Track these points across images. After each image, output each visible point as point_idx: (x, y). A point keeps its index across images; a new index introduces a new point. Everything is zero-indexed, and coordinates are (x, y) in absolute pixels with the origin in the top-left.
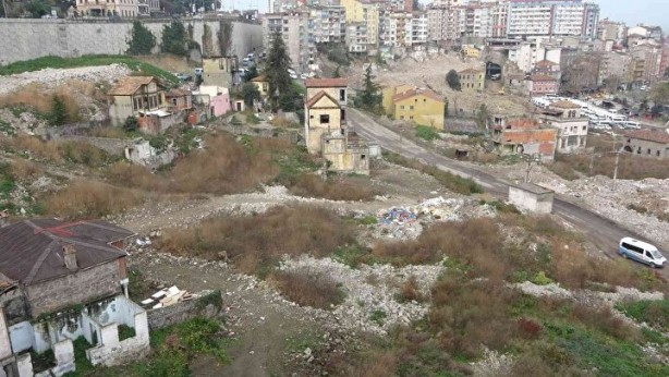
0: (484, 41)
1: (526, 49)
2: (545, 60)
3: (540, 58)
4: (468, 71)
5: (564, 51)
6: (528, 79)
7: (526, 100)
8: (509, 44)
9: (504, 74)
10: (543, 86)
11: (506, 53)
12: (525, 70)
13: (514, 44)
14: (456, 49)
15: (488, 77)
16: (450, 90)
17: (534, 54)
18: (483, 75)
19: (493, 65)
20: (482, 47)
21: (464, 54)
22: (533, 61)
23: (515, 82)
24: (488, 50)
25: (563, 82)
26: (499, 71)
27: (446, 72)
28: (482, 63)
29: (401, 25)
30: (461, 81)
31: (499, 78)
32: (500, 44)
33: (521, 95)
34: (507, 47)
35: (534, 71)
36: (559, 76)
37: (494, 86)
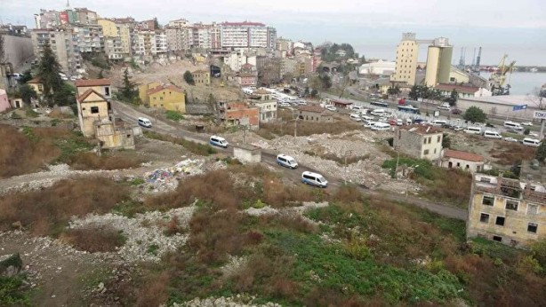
0: (207, 51)
1: (234, 56)
2: (247, 64)
3: (244, 62)
4: (199, 71)
5: (258, 57)
6: (238, 76)
7: (238, 90)
8: (223, 53)
9: (223, 73)
10: (247, 80)
11: (222, 59)
12: (235, 70)
13: (227, 53)
14: (188, 56)
15: (212, 76)
16: (187, 85)
17: (240, 59)
18: (209, 74)
19: (214, 67)
20: (206, 55)
21: (194, 60)
22: (240, 64)
23: (230, 78)
24: (210, 57)
25: (259, 77)
26: (219, 71)
27: (183, 72)
28: (207, 66)
29: (147, 39)
30: (195, 79)
31: (219, 76)
32: (218, 53)
33: (234, 86)
34: (222, 55)
35: (241, 70)
36: (257, 74)
37: (217, 81)
